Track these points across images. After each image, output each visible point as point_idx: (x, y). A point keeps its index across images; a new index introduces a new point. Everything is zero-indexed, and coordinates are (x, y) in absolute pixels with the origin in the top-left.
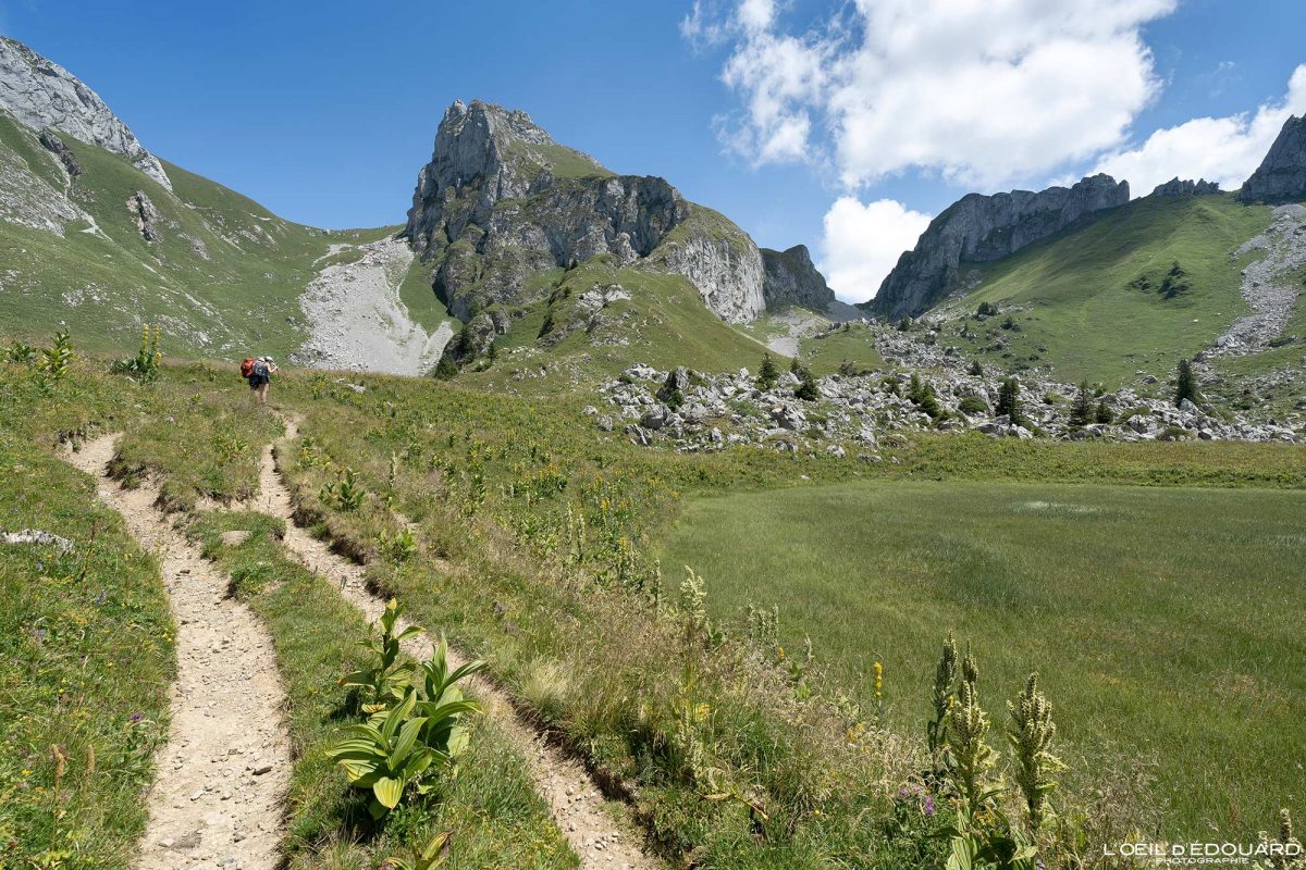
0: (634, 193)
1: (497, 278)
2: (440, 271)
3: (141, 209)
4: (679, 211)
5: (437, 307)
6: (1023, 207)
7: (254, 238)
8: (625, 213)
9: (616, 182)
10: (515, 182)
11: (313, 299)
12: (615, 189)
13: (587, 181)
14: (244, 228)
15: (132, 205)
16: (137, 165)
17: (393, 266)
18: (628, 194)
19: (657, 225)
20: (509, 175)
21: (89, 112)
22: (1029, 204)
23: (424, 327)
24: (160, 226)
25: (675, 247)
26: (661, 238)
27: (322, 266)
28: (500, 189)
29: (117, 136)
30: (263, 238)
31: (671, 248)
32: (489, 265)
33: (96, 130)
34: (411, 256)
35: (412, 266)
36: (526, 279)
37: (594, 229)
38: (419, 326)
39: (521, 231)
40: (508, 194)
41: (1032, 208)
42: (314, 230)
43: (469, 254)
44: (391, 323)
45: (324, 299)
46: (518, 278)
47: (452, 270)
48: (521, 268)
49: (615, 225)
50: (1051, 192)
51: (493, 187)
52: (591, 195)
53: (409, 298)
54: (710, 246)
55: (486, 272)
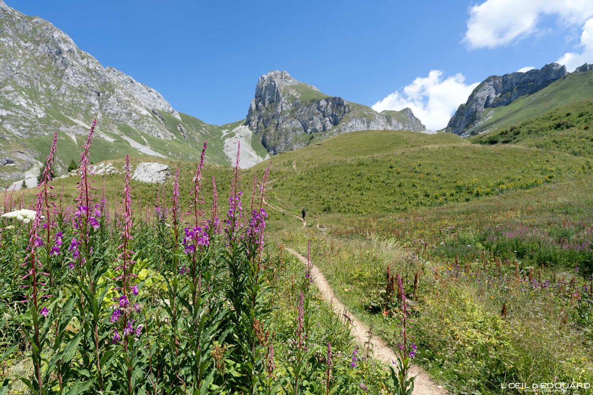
0: (330, 103)
1: (283, 139)
2: (263, 137)
3: (181, 129)
4: (347, 109)
5: (264, 150)
6: (518, 79)
7: (204, 133)
8: (327, 111)
9: (323, 100)
10: (287, 104)
11: (227, 151)
12: (323, 103)
13: (312, 101)
14: (201, 129)
15: (179, 128)
16: (172, 115)
17: (246, 137)
18: (328, 104)
19: (339, 115)
20: (285, 102)
21: (160, 101)
22: (521, 78)
23: (262, 157)
24: (187, 133)
25: (344, 125)
26: (340, 119)
27: (224, 139)
28: (282, 107)
29: (167, 107)
30: (206, 132)
31: (343, 125)
32: (280, 134)
33: (162, 106)
34: (251, 133)
35: (252, 136)
36: (293, 138)
37: (315, 118)
38: (260, 157)
39: (290, 122)
40: (284, 109)
41: (522, 80)
42: (216, 126)
43: (273, 131)
44: (252, 157)
45: (230, 151)
46: (290, 138)
47: (268, 137)
48: (291, 134)
49: (324, 116)
50: (532, 72)
51: (279, 107)
52: (314, 106)
53: (255, 147)
54: (358, 121)
55: (279, 137)
